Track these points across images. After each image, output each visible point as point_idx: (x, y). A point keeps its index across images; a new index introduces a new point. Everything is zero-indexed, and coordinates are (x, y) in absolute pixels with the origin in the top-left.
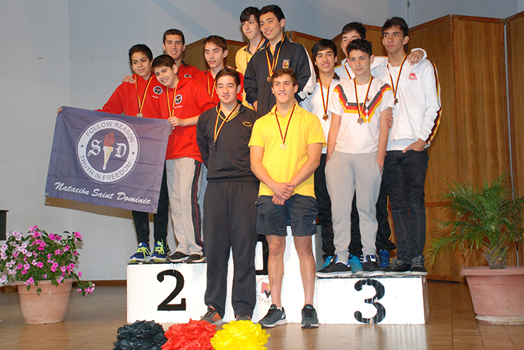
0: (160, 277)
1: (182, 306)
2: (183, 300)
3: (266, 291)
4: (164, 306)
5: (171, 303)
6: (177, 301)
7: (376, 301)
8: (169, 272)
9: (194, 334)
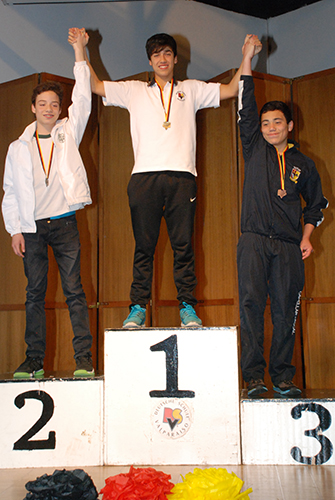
0: (20, 402)
1: (50, 443)
2: (52, 434)
3: (169, 420)
4: (24, 444)
5: (34, 438)
6: (42, 435)
7: (320, 433)
8: (33, 394)
9: (148, 490)
